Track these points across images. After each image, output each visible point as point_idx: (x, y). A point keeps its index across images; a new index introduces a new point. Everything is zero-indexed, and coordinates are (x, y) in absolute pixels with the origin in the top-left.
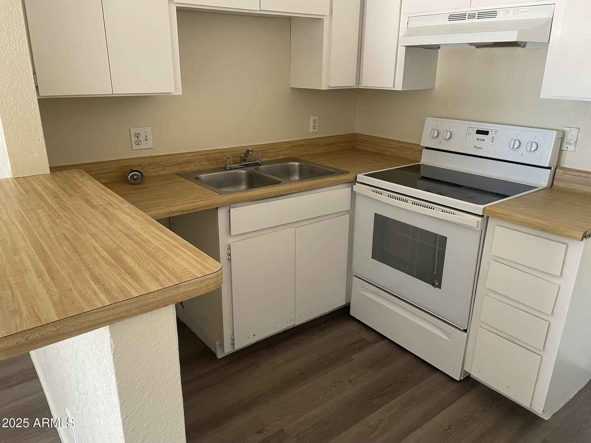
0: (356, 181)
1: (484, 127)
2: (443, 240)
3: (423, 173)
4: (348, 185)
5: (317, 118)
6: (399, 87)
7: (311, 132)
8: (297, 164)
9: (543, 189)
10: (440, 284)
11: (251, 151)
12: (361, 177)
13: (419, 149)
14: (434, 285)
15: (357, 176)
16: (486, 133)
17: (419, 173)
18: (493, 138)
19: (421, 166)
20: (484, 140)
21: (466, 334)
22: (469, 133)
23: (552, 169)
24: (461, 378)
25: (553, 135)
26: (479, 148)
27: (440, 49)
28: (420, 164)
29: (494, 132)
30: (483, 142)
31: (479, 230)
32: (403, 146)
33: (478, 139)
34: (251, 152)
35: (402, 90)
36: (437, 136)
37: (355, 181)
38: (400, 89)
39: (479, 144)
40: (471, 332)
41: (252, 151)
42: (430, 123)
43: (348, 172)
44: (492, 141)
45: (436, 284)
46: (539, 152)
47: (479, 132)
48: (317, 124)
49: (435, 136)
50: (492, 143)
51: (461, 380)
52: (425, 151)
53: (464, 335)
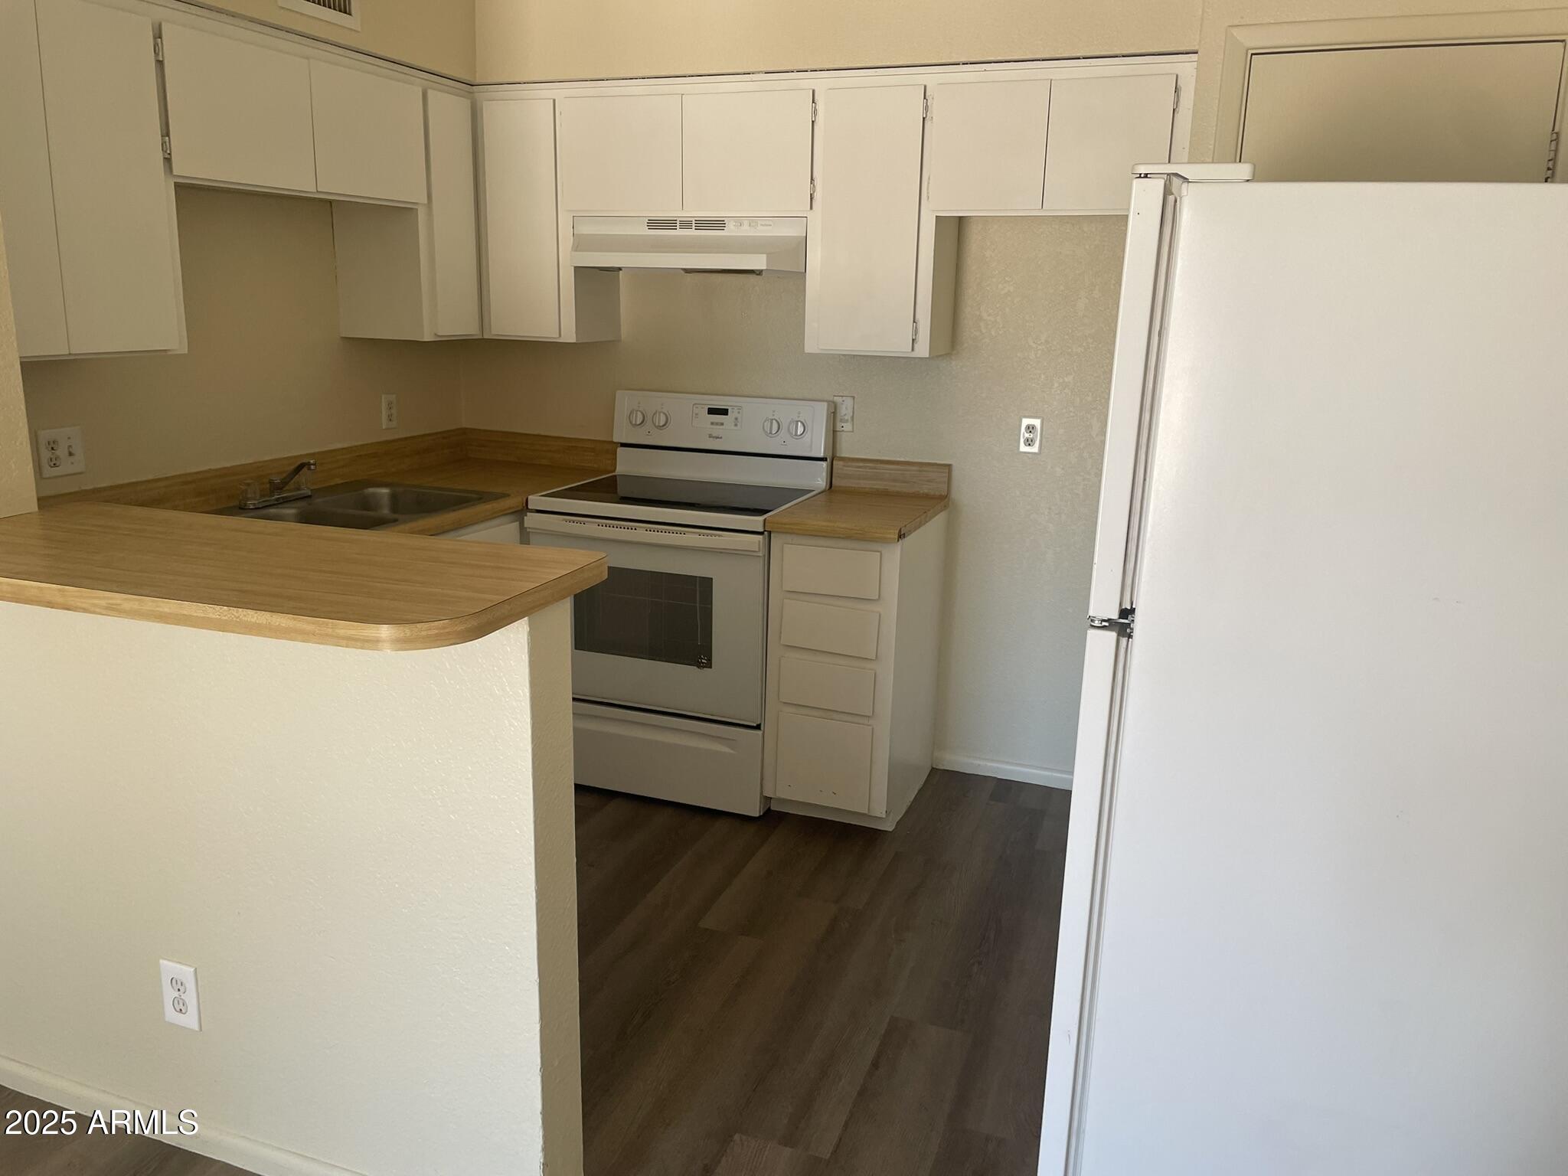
0: (527, 508)
1: (719, 403)
2: (705, 585)
3: (622, 491)
4: (512, 517)
5: (393, 397)
6: (569, 335)
7: (384, 427)
8: (385, 491)
9: (822, 492)
10: (710, 660)
11: (312, 464)
12: (536, 501)
13: (610, 449)
14: (700, 665)
15: (527, 499)
16: (724, 412)
17: (616, 493)
18: (736, 419)
19: (618, 479)
20: (722, 424)
21: (759, 733)
22: (697, 414)
23: (828, 460)
24: (760, 812)
25: (822, 410)
26: (718, 438)
27: (621, 272)
28: (615, 476)
29: (736, 411)
30: (721, 427)
31: (761, 555)
32: (572, 445)
33: (712, 424)
34: (312, 467)
35: (574, 341)
36: (642, 422)
37: (525, 509)
38: (573, 339)
39: (717, 431)
40: (768, 727)
41: (314, 464)
42: (625, 402)
43: (509, 495)
44: (736, 425)
45: (703, 663)
46: (808, 435)
47: (712, 411)
48: (394, 411)
49: (638, 423)
50: (736, 428)
51: (760, 816)
52: (620, 450)
53: (758, 734)
